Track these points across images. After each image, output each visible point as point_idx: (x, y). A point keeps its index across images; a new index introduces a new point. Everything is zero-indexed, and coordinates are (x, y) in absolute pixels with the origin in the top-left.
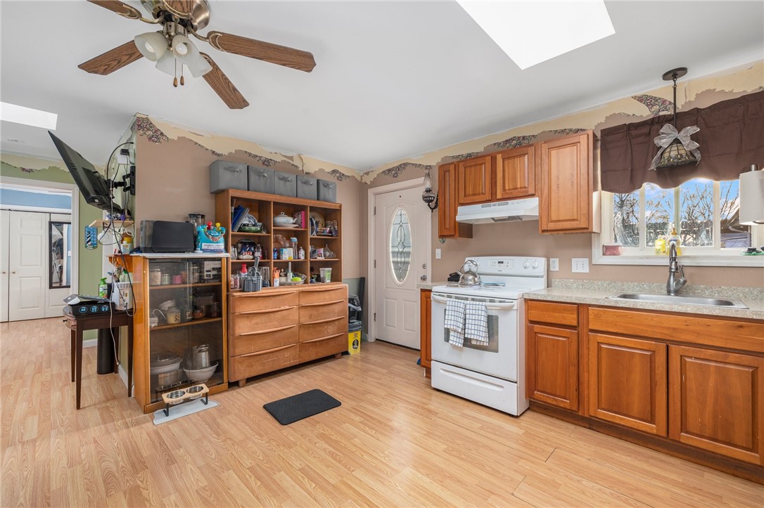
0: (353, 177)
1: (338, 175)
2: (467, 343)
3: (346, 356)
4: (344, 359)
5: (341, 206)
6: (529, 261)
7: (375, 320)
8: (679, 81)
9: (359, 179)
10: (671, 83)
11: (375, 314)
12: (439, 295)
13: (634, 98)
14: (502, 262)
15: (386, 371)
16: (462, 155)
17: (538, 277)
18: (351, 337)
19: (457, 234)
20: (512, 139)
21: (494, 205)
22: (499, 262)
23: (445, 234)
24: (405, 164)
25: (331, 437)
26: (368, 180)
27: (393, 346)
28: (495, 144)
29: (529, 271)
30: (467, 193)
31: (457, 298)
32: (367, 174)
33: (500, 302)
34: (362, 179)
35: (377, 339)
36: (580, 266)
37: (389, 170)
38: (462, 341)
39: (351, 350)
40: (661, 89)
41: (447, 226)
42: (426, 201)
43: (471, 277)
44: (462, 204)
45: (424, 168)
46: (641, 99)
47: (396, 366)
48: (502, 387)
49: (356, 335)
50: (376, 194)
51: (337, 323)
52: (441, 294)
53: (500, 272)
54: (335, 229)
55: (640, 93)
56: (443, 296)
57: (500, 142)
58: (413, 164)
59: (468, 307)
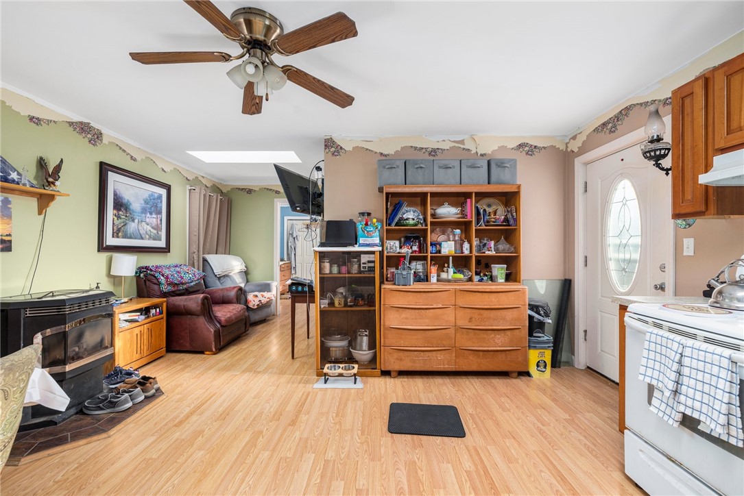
0: (553, 147)
1: (527, 149)
3: (524, 379)
4: (519, 383)
5: (519, 187)
7: (585, 339)
9: (562, 147)
11: (585, 331)
12: (639, 320)
18: (534, 356)
19: (712, 208)
23: (683, 211)
24: (628, 109)
25: (419, 471)
26: (574, 146)
31: (671, 330)
32: (574, 138)
34: (567, 147)
35: (588, 367)
37: (604, 125)
38: (678, 416)
41: (688, 196)
42: (650, 158)
43: (741, 293)
44: (724, 150)
49: (542, 354)
50: (586, 164)
51: (509, 333)
54: (513, 216)
56: (646, 322)
58: (641, 104)
59: (688, 351)
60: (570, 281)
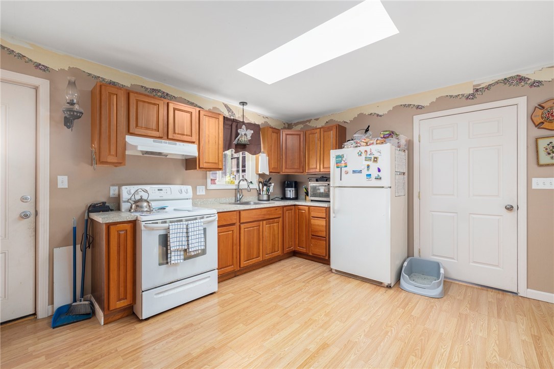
6: (175, 188)
8: (245, 107)
10: (242, 107)
12: (153, 223)
13: (224, 104)
14: (161, 190)
17: (187, 199)
19: (124, 163)
20: (159, 91)
21: (164, 143)
22: (158, 190)
28: (142, 87)
29: (184, 195)
36: (201, 191)
40: (234, 104)
43: (145, 204)
46: (226, 106)
52: (155, 222)
53: (161, 198)
55: (226, 103)
57: (147, 87)
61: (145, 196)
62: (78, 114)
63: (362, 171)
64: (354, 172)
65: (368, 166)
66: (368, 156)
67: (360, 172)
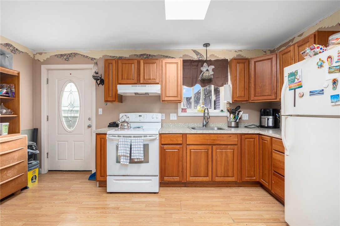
0: (27, 54)
1: (11, 48)
2: (132, 161)
3: (25, 191)
5: (19, 73)
6: (154, 115)
7: (48, 157)
8: (208, 48)
9: (32, 56)
10: (205, 48)
11: (48, 153)
12: (112, 136)
13: (192, 50)
14: (141, 116)
15: (68, 192)
16: (116, 57)
17: (158, 122)
18: (30, 175)
19: (117, 100)
20: (144, 55)
21: (138, 86)
22: (139, 116)
23: (109, 100)
24: (75, 54)
26: (42, 58)
27: (64, 172)
28: (135, 55)
30: (123, 78)
31: (124, 137)
32: (41, 54)
33: (150, 136)
34: (34, 57)
35: (49, 171)
36: (173, 117)
37: (62, 55)
38: (128, 161)
39: (30, 185)
40: (200, 48)
41: (111, 95)
42: (95, 79)
43: (126, 124)
44: (120, 84)
45: (90, 59)
46: (195, 51)
47: (74, 186)
48: (151, 180)
49: (34, 172)
50: (48, 70)
51: (17, 167)
52: (113, 135)
53: (140, 121)
55: (194, 49)
56: (115, 136)
57: (138, 54)
58: (82, 55)
59: (133, 141)
60: (37, 129)
61: (127, 120)
62: (98, 78)
63: (324, 92)
64: (312, 93)
65: (335, 82)
66: (335, 64)
67: (321, 92)
